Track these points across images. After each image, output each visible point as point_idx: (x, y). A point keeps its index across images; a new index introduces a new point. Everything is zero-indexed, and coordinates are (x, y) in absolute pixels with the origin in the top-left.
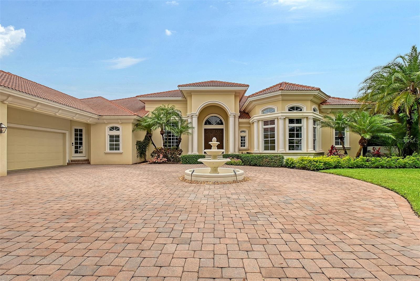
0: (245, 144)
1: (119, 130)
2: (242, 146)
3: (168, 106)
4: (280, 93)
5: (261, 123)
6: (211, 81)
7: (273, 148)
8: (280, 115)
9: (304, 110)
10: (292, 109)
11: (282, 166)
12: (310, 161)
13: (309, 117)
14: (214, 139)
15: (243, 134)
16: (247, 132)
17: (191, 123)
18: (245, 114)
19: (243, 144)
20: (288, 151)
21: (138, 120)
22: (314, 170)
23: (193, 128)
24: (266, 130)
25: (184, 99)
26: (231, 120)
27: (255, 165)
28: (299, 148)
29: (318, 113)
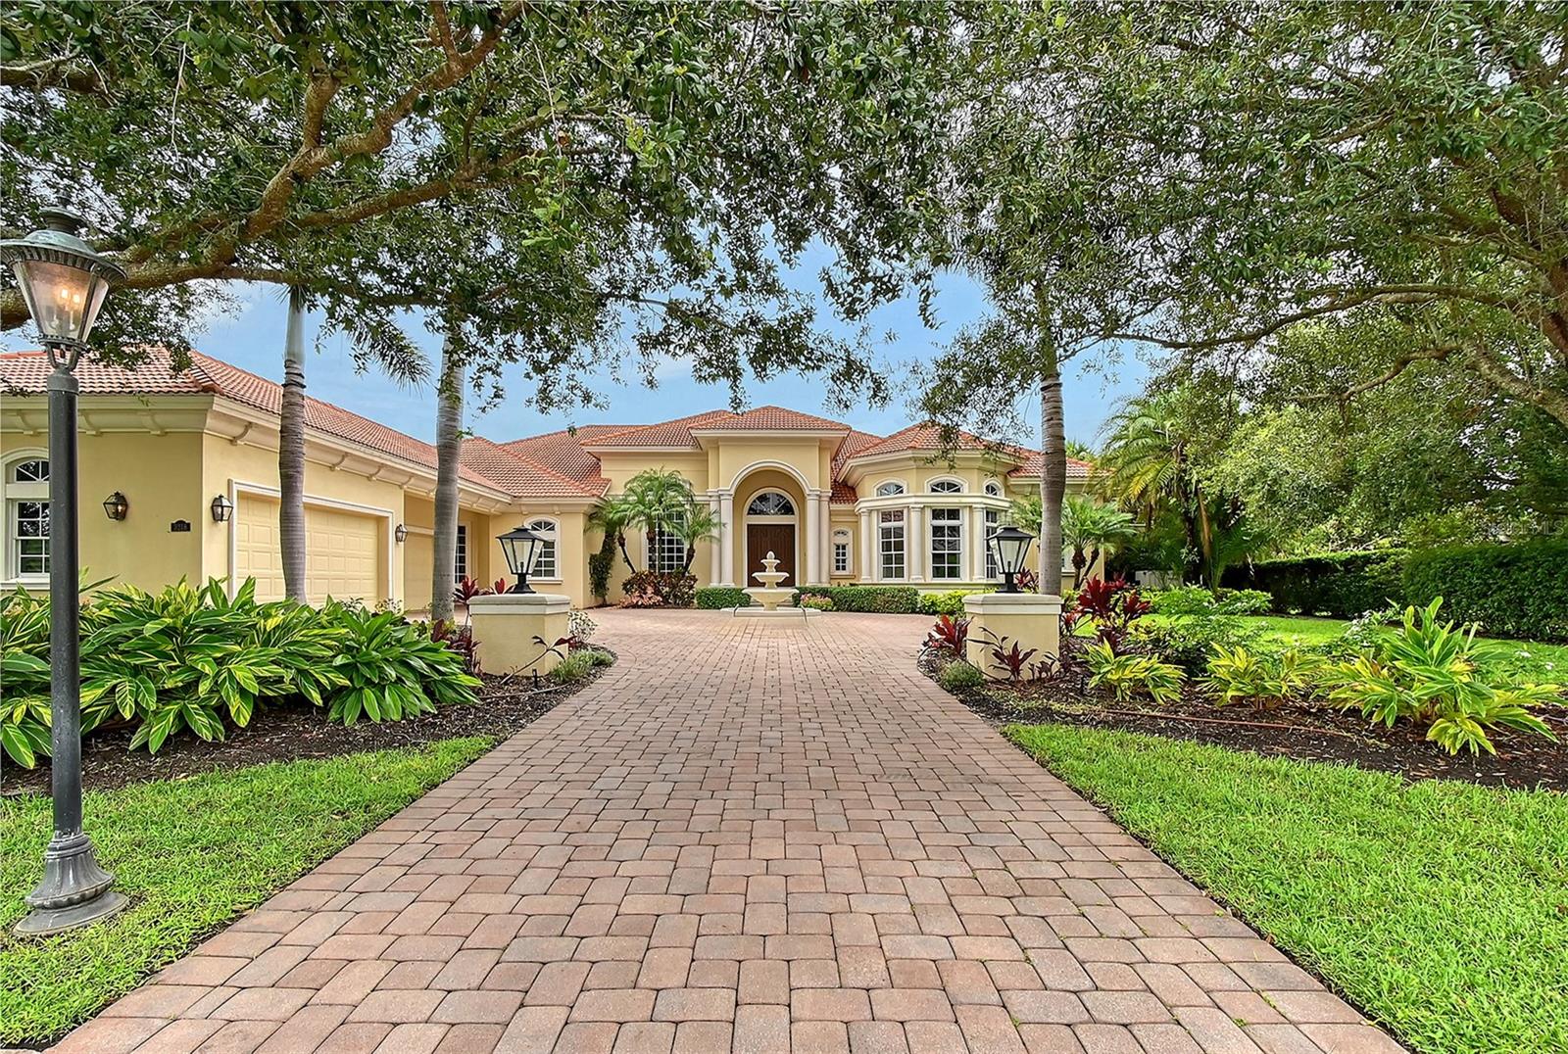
0: (847, 564)
1: (552, 529)
2: (838, 568)
3: (664, 470)
4: (909, 454)
5: (874, 515)
7: (900, 573)
8: (913, 500)
9: (965, 491)
10: (938, 487)
11: (914, 612)
13: (975, 506)
14: (771, 554)
15: (841, 540)
16: (850, 533)
17: (718, 512)
18: (844, 490)
19: (840, 564)
20: (930, 579)
21: (596, 506)
23: (721, 525)
24: (886, 533)
25: (699, 451)
26: (811, 506)
27: (860, 610)
28: (954, 572)
29: (1001, 494)
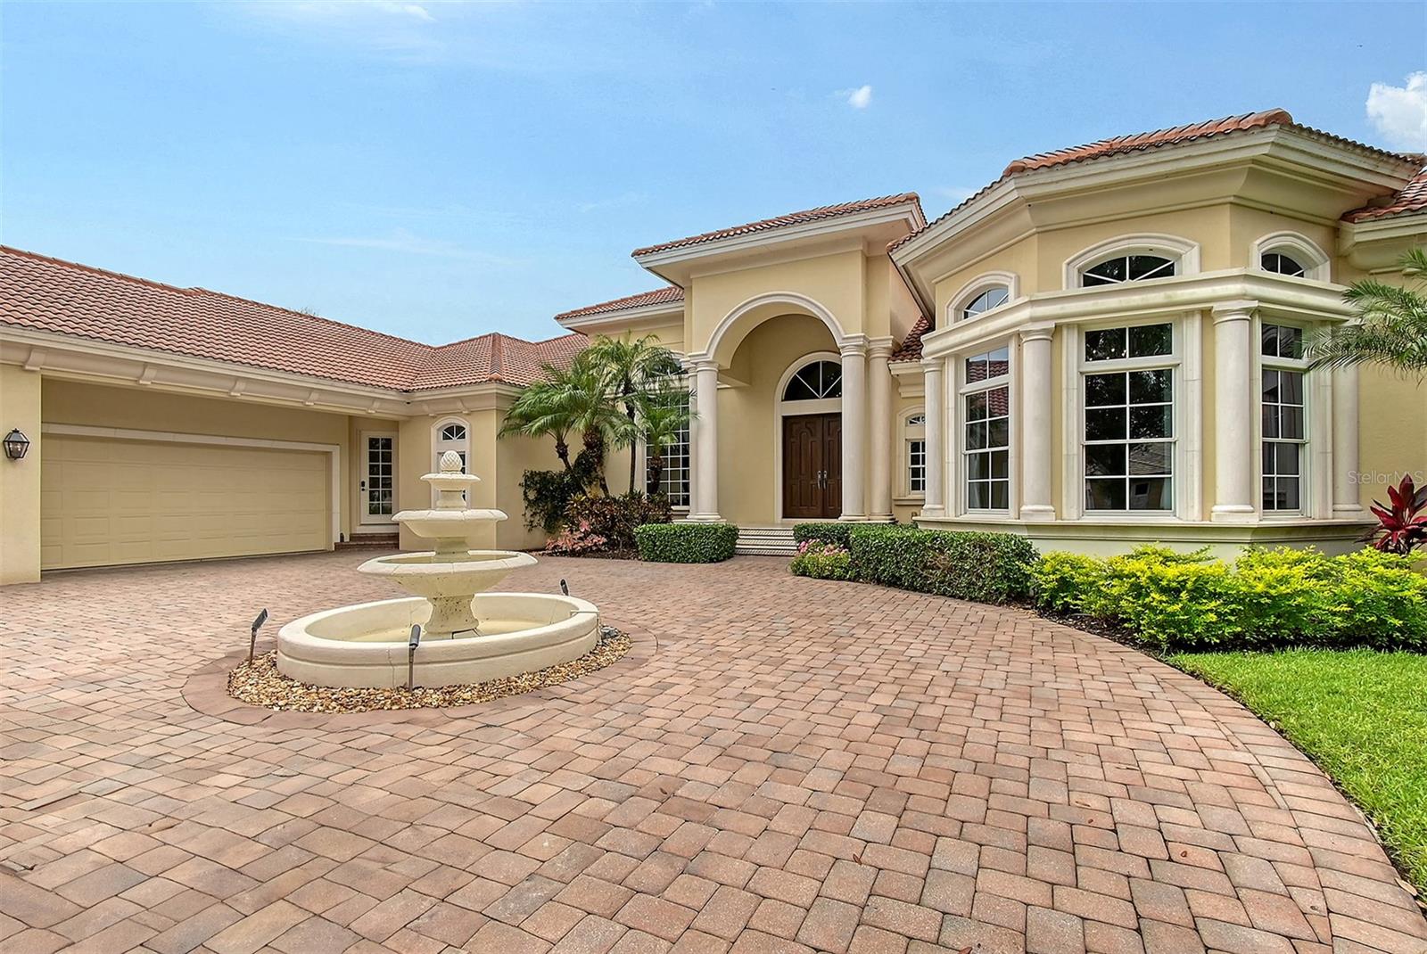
7: (1001, 501)
8: (1026, 313)
9: (1189, 267)
11: (1019, 600)
13: (1217, 307)
27: (894, 582)
28: (1152, 493)
29: (1321, 276)
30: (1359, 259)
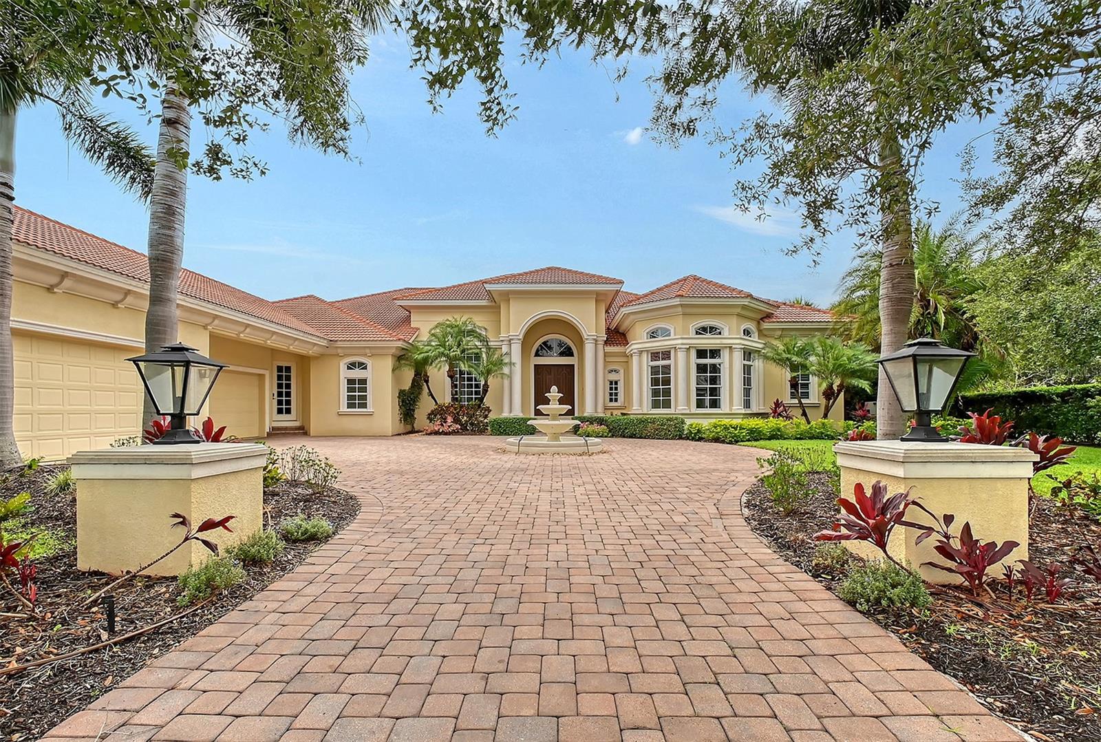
0: (618, 397)
1: (365, 368)
2: (611, 400)
3: (460, 319)
4: (677, 301)
5: (645, 356)
6: (549, 268)
7: (667, 404)
8: (680, 341)
9: (726, 333)
10: (702, 331)
11: (681, 438)
12: (726, 428)
13: (734, 346)
14: (554, 388)
15: (613, 377)
16: (622, 371)
17: (509, 354)
18: (617, 336)
19: (613, 397)
20: (694, 410)
21: (403, 349)
22: (731, 443)
23: (511, 364)
24: (655, 370)
25: (494, 304)
26: (589, 348)
27: (632, 436)
28: (715, 404)
29: (755, 337)
30: (766, 333)
